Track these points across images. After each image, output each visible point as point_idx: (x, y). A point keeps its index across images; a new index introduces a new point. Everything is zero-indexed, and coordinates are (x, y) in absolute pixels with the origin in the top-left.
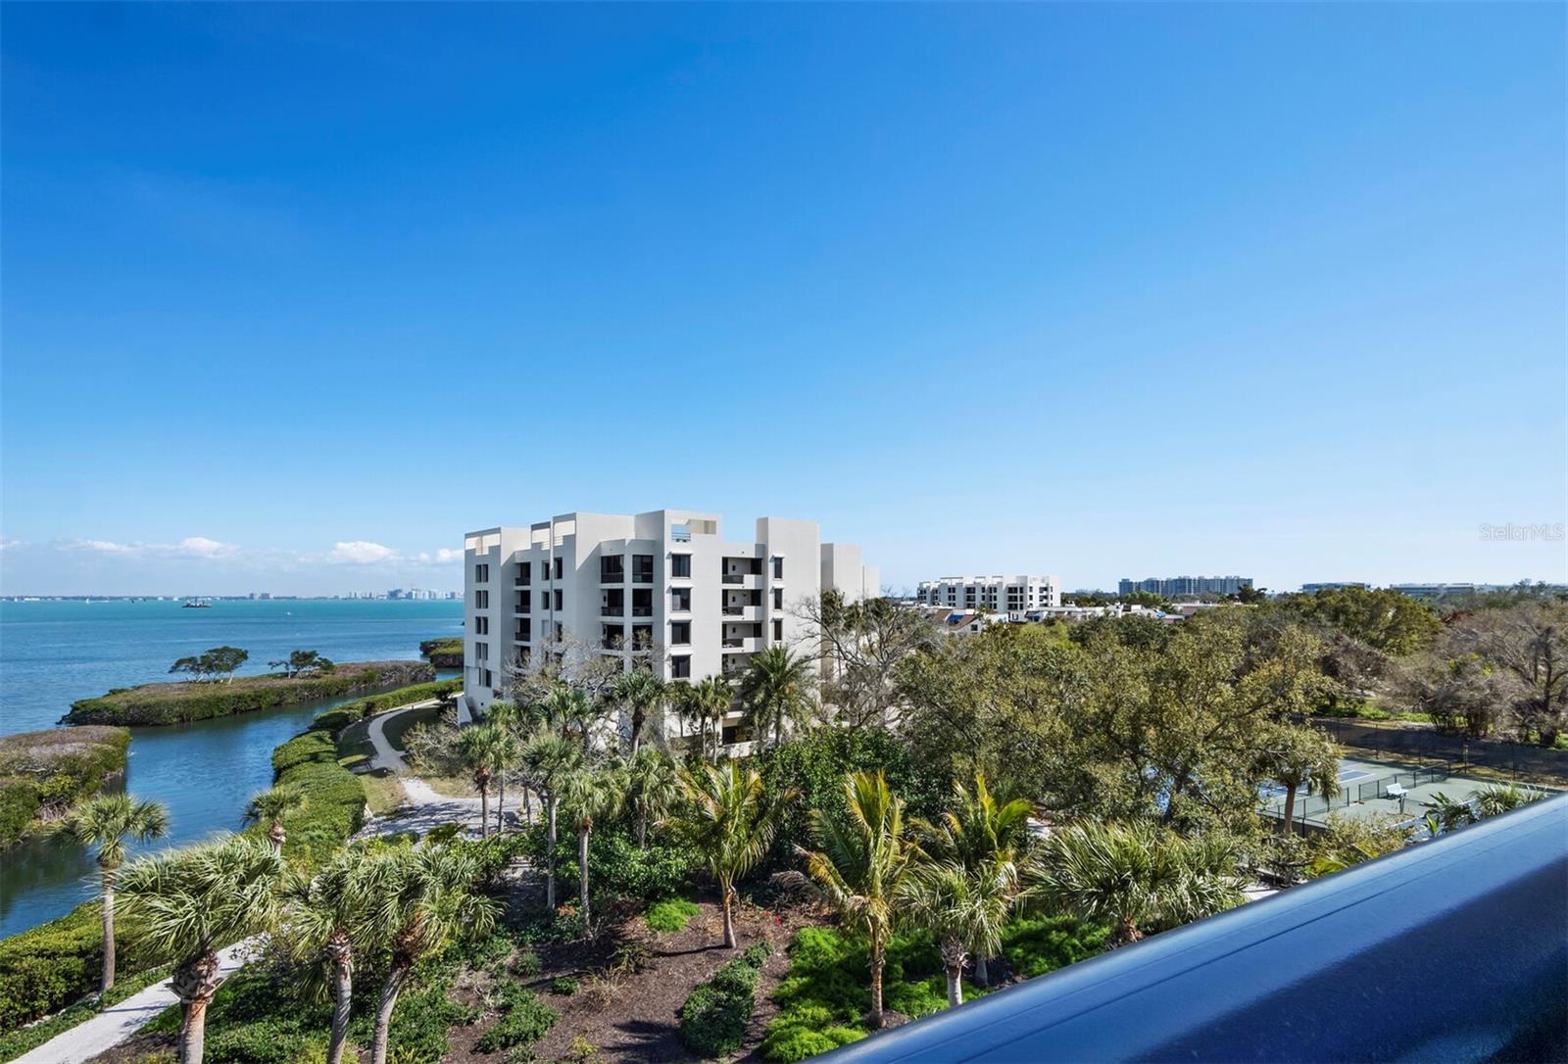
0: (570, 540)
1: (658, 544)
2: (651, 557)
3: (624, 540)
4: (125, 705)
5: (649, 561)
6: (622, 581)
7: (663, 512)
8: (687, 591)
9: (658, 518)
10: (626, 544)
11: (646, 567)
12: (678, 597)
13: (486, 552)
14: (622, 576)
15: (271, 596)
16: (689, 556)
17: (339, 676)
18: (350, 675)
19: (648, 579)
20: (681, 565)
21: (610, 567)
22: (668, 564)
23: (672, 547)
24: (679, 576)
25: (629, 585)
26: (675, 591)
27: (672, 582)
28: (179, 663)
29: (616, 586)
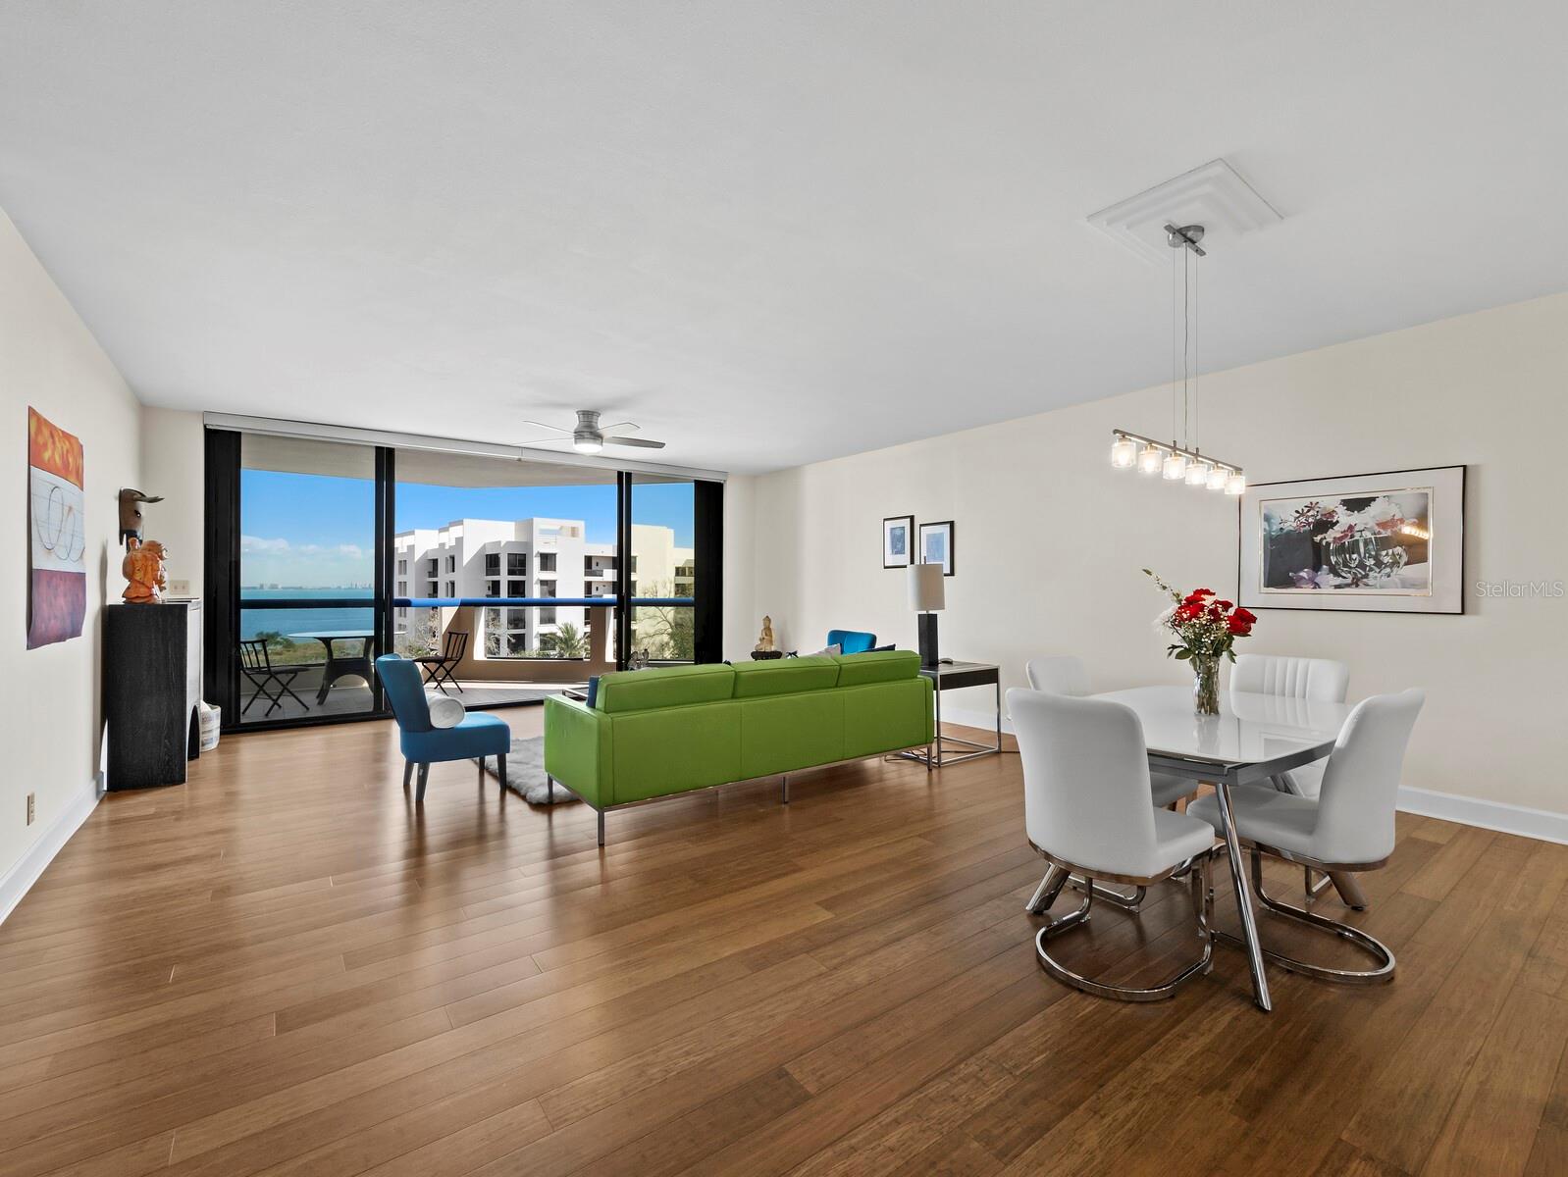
0: (460, 541)
1: (529, 545)
2: (525, 555)
3: (500, 542)
5: (522, 558)
6: (499, 574)
7: (532, 520)
8: (554, 582)
9: (527, 528)
10: (502, 544)
11: (519, 564)
12: (545, 585)
13: (405, 550)
14: (499, 571)
15: (280, 587)
16: (555, 555)
19: (523, 573)
20: (548, 561)
21: (492, 562)
22: (536, 562)
23: (540, 546)
24: (546, 569)
25: (504, 578)
26: (543, 583)
27: (536, 574)
29: (495, 578)
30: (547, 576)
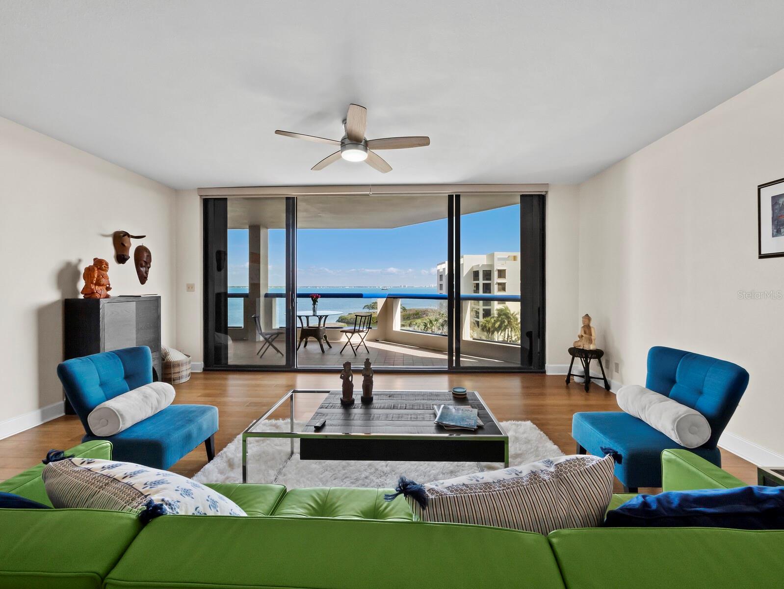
1: (492, 266)
2: (491, 271)
4: (350, 318)
5: (489, 272)
6: (479, 280)
7: (494, 253)
8: (504, 284)
9: (492, 256)
10: (480, 266)
11: (488, 275)
12: (500, 286)
13: (442, 270)
16: (505, 270)
17: (408, 312)
18: (411, 313)
19: (490, 279)
20: (502, 274)
21: (476, 275)
22: (496, 274)
23: (498, 266)
24: (501, 278)
25: (481, 282)
26: (499, 284)
27: (496, 279)
28: (365, 307)
29: (477, 282)
30: (501, 281)
